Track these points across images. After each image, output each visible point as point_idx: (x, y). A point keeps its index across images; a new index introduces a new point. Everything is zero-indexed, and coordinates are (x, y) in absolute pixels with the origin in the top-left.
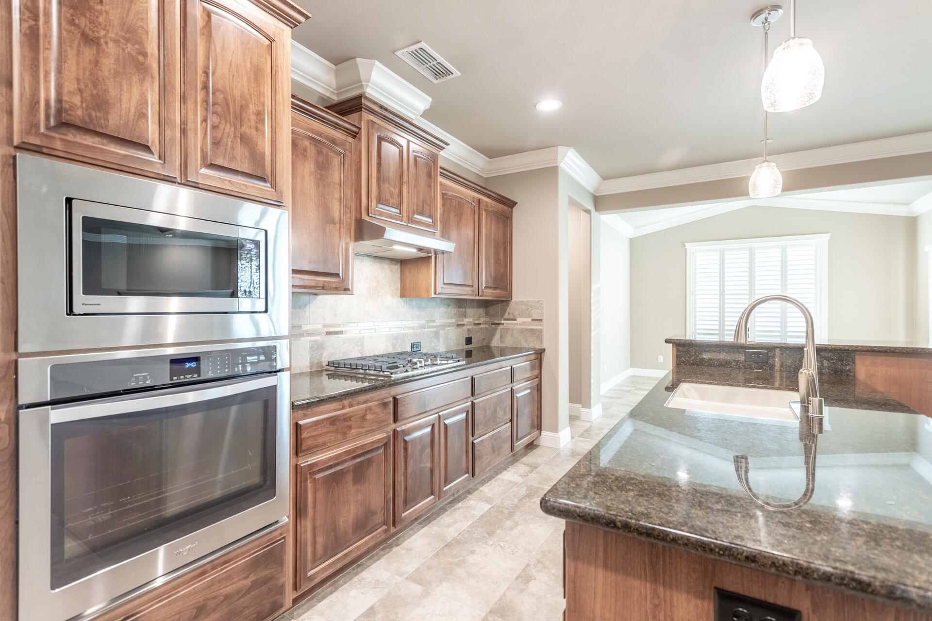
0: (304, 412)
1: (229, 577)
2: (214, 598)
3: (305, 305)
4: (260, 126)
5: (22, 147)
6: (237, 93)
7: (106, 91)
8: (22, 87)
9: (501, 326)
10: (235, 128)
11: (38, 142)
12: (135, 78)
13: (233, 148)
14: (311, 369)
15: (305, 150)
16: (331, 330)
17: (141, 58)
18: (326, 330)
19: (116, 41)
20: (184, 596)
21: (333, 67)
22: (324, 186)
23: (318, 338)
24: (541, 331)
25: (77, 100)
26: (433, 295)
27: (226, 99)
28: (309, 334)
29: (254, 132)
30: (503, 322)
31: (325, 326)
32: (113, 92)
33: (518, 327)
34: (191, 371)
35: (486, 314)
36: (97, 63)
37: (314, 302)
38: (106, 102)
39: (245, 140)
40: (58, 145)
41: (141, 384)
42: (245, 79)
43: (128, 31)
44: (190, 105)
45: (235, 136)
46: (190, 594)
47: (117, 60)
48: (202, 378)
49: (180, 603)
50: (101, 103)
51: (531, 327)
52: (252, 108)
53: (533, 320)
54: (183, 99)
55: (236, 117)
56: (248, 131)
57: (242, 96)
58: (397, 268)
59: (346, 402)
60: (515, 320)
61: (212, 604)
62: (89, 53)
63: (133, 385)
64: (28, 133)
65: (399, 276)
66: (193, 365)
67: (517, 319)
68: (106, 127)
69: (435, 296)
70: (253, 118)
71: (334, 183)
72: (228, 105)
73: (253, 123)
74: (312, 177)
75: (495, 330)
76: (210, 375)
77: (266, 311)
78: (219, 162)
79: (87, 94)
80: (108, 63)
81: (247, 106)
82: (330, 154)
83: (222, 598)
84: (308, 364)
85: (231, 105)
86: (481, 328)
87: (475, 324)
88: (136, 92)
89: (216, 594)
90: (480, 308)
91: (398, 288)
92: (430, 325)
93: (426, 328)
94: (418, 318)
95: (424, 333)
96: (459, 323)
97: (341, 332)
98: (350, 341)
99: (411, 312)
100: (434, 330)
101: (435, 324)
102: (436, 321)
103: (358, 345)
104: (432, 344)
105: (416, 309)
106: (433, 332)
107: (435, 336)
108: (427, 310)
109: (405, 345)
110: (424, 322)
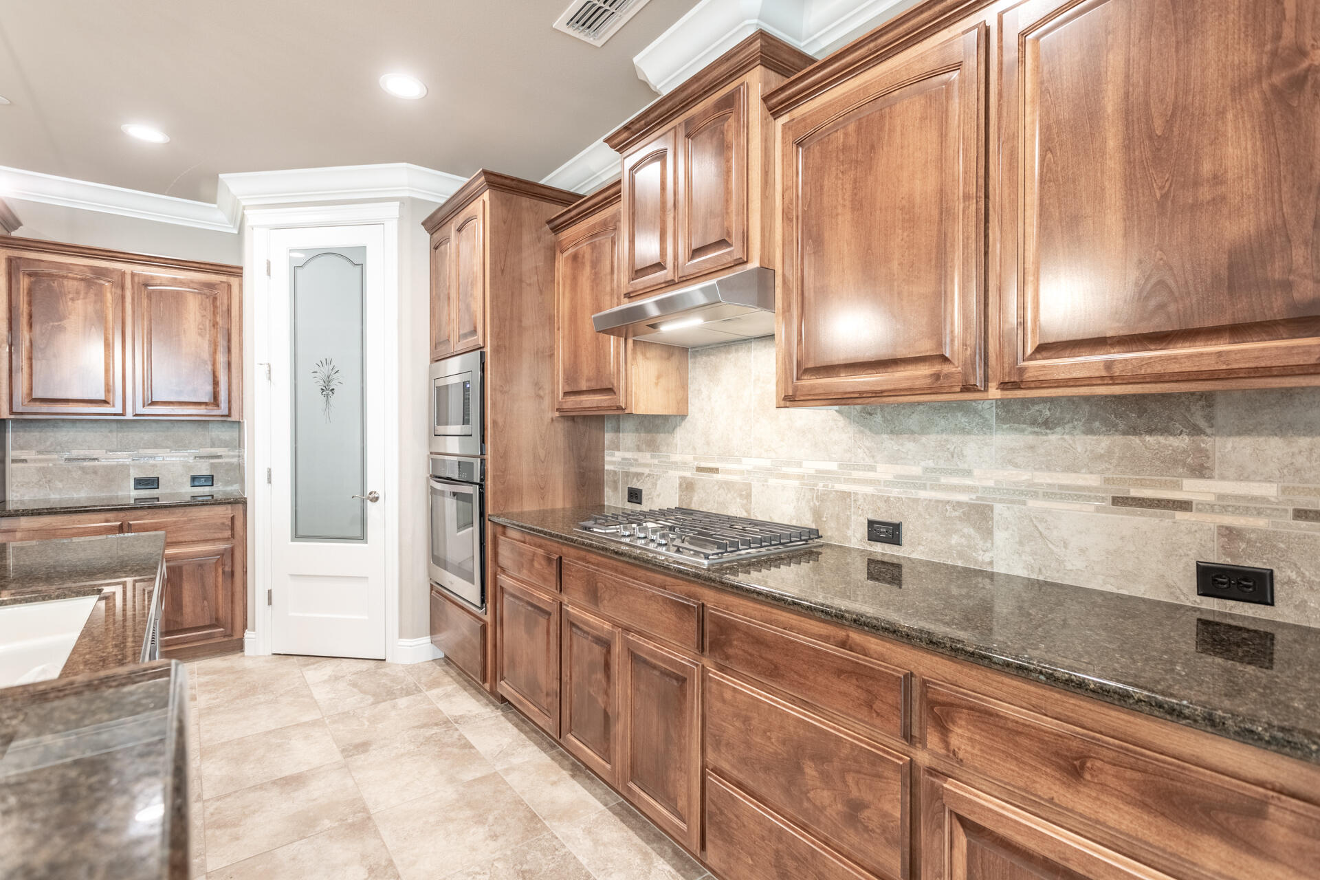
16: (705, 465)
18: (699, 464)
23: (688, 474)
28: (676, 466)
31: (697, 459)
71: (606, 275)
74: (588, 283)
77: (471, 435)
92: (943, 480)
93: (924, 487)
94: (894, 459)
95: (916, 501)
96: (1135, 493)
97: (716, 470)
98: (728, 485)
99: (868, 444)
100: (964, 498)
101: (968, 482)
102: (976, 472)
103: (741, 495)
104: (955, 540)
105: (885, 436)
106: (959, 504)
107: (966, 518)
108: (931, 440)
109: (849, 517)
110: (916, 470)
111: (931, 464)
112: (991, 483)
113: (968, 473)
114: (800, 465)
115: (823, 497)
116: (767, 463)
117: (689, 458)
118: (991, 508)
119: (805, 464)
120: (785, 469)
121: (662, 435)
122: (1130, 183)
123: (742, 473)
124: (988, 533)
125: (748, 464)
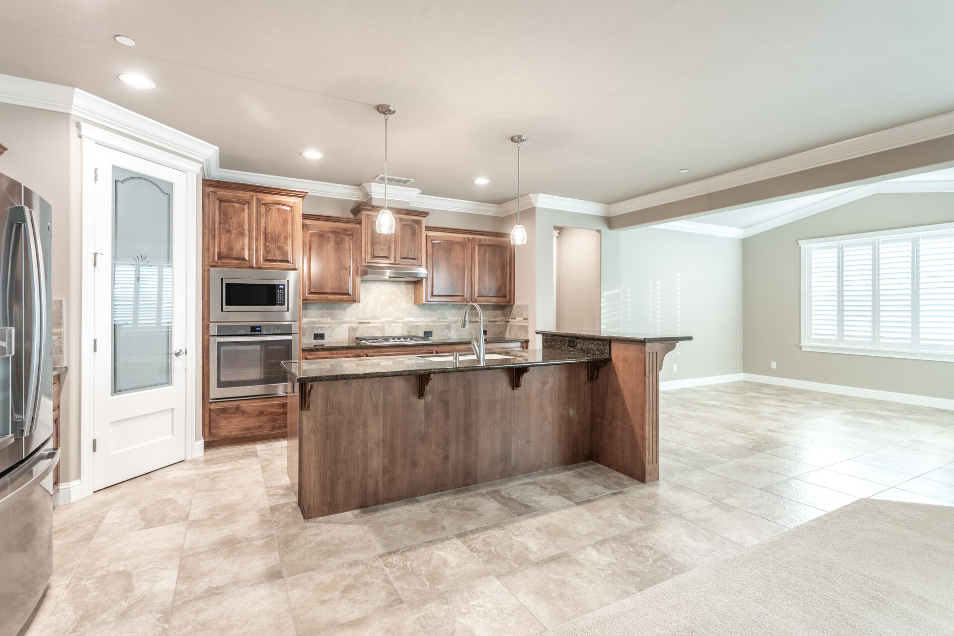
0: (310, 353)
1: (272, 406)
2: (267, 411)
3: (346, 308)
4: (286, 241)
5: (212, 266)
6: (276, 232)
7: (232, 245)
8: (211, 250)
9: (509, 323)
10: (276, 245)
11: (215, 264)
12: (241, 238)
13: (274, 252)
14: (349, 340)
15: (329, 238)
16: (362, 321)
17: (243, 231)
18: (358, 321)
19: (235, 229)
20: (255, 406)
21: (358, 187)
22: (340, 252)
23: (353, 325)
24: (527, 327)
25: (224, 250)
26: (424, 302)
27: (272, 235)
28: (347, 322)
29: (283, 244)
30: (510, 320)
31: (357, 319)
32: (234, 245)
33: (517, 324)
34: (258, 331)
35: (503, 314)
36: (230, 237)
37: (351, 307)
38: (233, 248)
39: (280, 248)
40: (220, 264)
41: (241, 333)
42: (280, 225)
43: (239, 224)
44: (259, 241)
45: (276, 248)
46: (258, 406)
47: (236, 235)
48: (262, 334)
49: (254, 407)
50: (231, 249)
51: (523, 324)
52: (283, 235)
53: (524, 319)
54: (257, 240)
55: (276, 240)
56: (281, 245)
57: (279, 232)
58: (412, 286)
59: (334, 352)
60: (515, 319)
61: (266, 413)
62: (228, 235)
63: (239, 333)
64: (212, 262)
65: (413, 291)
66: (259, 329)
67: (517, 318)
68: (232, 256)
69: (425, 303)
70: (283, 239)
71: (346, 250)
72: (273, 237)
73: (283, 241)
74: (332, 250)
75: (507, 325)
76: (265, 333)
77: (288, 311)
78: (269, 258)
79: (227, 247)
80: (233, 236)
81: (280, 236)
82: (344, 236)
83: (269, 412)
84: (347, 338)
85: (274, 237)
86: (498, 325)
87: (489, 322)
88: (241, 242)
89: (267, 410)
90: (496, 310)
91: (412, 299)
92: (442, 320)
93: (437, 322)
94: (430, 316)
95: (436, 326)
96: (472, 320)
97: (369, 323)
98: (375, 328)
99: (424, 313)
100: (446, 324)
101: (447, 320)
102: (448, 318)
103: (380, 330)
104: (444, 333)
105: (428, 311)
106: (445, 325)
107: (446, 328)
108: (439, 311)
109: (418, 332)
110: (436, 319)
111: (439, 317)
112: (450, 320)
113: (446, 318)
114: (403, 319)
115: (410, 328)
116: (391, 319)
117: (354, 319)
118: (451, 325)
119: (405, 319)
120: (398, 321)
121: (338, 311)
122: (489, 274)
123: (381, 323)
124: (450, 330)
125: (383, 320)
